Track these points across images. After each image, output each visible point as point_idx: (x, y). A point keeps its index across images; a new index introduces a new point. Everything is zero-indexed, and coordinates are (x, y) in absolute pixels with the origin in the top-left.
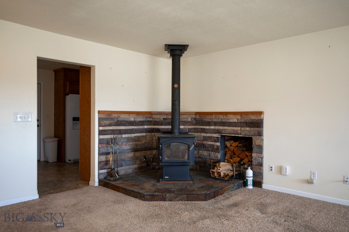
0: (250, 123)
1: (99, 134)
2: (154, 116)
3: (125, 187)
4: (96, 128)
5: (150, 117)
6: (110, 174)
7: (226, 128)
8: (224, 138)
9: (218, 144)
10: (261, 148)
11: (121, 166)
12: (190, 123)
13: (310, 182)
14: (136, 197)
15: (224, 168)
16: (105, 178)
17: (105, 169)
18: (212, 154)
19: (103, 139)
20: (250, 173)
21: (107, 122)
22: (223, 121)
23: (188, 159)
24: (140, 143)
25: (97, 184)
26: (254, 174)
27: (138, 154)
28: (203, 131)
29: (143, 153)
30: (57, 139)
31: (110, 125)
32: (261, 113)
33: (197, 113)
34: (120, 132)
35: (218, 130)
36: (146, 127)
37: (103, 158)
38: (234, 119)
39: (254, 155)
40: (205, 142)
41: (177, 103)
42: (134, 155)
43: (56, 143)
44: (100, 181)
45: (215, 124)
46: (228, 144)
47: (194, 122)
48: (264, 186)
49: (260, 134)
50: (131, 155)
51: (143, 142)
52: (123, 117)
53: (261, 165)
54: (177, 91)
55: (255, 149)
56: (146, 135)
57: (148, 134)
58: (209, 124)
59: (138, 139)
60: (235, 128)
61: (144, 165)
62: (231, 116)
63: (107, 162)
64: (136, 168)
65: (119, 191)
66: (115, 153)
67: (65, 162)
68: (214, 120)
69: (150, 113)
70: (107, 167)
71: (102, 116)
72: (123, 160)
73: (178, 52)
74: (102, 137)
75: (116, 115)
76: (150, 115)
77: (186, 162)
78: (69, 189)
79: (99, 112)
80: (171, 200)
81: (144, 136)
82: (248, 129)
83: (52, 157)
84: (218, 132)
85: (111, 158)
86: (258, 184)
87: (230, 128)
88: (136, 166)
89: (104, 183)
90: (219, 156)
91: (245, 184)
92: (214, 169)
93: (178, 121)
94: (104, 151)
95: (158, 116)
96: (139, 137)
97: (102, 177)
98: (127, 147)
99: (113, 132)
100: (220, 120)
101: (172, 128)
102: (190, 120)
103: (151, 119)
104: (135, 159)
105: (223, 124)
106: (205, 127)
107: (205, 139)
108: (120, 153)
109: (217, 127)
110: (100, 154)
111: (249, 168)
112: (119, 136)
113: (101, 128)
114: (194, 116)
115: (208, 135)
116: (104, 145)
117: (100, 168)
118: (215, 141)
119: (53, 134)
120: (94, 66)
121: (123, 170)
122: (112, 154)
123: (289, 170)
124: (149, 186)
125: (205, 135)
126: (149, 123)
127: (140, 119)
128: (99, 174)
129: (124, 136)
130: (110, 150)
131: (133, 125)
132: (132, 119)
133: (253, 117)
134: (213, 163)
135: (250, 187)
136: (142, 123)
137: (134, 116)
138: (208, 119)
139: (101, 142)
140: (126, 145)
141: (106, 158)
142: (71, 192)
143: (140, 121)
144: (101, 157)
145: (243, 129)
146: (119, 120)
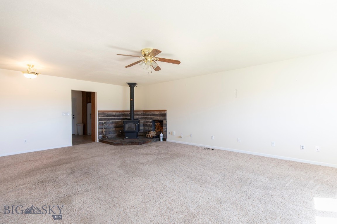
0: (162, 115)
1: (99, 120)
2: (125, 113)
3: (108, 141)
4: (97, 118)
5: (123, 113)
6: (104, 137)
7: (154, 117)
8: (154, 122)
9: (152, 124)
10: (166, 125)
11: (109, 134)
12: (141, 115)
13: (180, 137)
14: (112, 144)
15: (152, 134)
16: (101, 139)
17: (101, 135)
18: (149, 128)
19: (101, 122)
20: (161, 135)
21: (103, 115)
22: (153, 114)
23: (136, 130)
24: (119, 124)
25: (98, 141)
26: (163, 136)
27: (117, 129)
28: (146, 118)
29: (120, 128)
30: (83, 124)
31: (104, 116)
32: (165, 110)
33: (144, 111)
34: (109, 119)
35: (151, 118)
36: (121, 117)
37: (101, 130)
38: (157, 113)
39: (163, 128)
40: (147, 123)
41: (132, 107)
42: (115, 129)
43: (83, 126)
44: (99, 140)
45: (151, 115)
46: (156, 124)
47: (143, 115)
48: (167, 140)
49: (165, 119)
50: (114, 129)
51: (120, 124)
52: (110, 113)
53: (166, 132)
54: (132, 102)
55: (164, 126)
56: (121, 121)
57: (122, 120)
58: (148, 115)
59: (117, 122)
60: (157, 117)
61: (120, 134)
62: (156, 112)
63: (102, 132)
64: (116, 135)
65: (106, 143)
66: (106, 128)
67: (87, 135)
68: (150, 114)
69: (124, 111)
70: (102, 134)
71: (100, 113)
72: (110, 131)
73: (132, 86)
74: (100, 121)
75: (106, 112)
76: (123, 112)
77: (134, 131)
78: (86, 143)
79: (99, 111)
80: (125, 145)
81: (120, 121)
82: (161, 117)
83: (81, 132)
84: (151, 119)
85: (104, 130)
86: (164, 139)
87: (156, 117)
88: (116, 134)
89: (101, 141)
90: (152, 129)
91: (160, 140)
92: (148, 134)
93: (133, 115)
94: (101, 127)
95: (127, 113)
96: (118, 122)
97: (100, 138)
98: (112, 126)
99: (105, 119)
100: (152, 114)
101: (131, 118)
102: (141, 114)
103: (124, 114)
104: (116, 131)
105: (153, 115)
106: (147, 117)
107: (147, 122)
108: (108, 128)
109: (151, 117)
110: (99, 129)
111: (161, 133)
112: (108, 121)
113: (100, 118)
114: (143, 112)
115: (148, 120)
116: (101, 125)
117: (99, 135)
118: (151, 123)
119: (81, 122)
120: (96, 92)
121: (110, 136)
122: (105, 128)
123: (174, 133)
124: (118, 141)
125: (147, 120)
126: (123, 115)
127: (119, 114)
128: (99, 137)
129: (110, 121)
130: (104, 127)
131: (115, 116)
132: (114, 114)
133: (163, 112)
134: (148, 132)
135: (161, 140)
136: (119, 116)
137: (115, 112)
138: (148, 113)
139: (99, 123)
140: (111, 125)
141: (102, 130)
142: (86, 144)
143: (118, 115)
144: (100, 130)
145: (160, 117)
146: (108, 114)
